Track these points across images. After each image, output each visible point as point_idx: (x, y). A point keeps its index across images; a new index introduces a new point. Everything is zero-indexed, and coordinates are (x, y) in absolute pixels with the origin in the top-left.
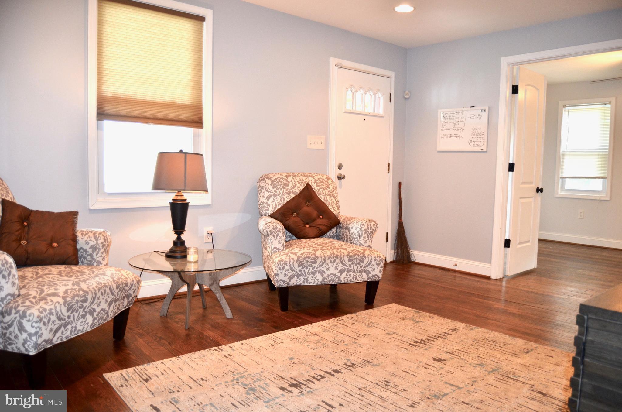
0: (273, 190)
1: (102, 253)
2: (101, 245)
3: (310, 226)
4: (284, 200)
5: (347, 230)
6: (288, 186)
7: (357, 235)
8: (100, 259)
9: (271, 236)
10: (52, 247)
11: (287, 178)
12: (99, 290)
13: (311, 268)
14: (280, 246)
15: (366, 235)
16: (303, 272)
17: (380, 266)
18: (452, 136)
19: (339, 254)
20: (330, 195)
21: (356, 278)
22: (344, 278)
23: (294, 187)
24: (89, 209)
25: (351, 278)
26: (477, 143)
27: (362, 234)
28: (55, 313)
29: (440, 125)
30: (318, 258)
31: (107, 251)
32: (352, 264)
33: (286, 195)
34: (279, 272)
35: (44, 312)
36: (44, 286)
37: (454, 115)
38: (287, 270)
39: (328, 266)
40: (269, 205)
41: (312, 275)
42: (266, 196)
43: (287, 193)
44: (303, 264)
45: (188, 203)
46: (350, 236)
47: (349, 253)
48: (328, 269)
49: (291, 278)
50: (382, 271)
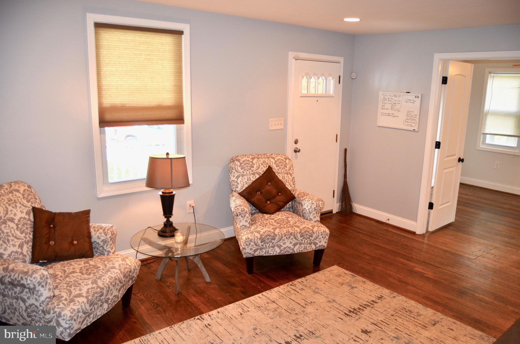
0: (241, 171)
1: (111, 245)
2: (109, 239)
3: (271, 203)
4: (250, 180)
5: (300, 205)
6: (253, 167)
7: (308, 211)
8: (109, 249)
9: (240, 217)
10: (73, 244)
11: (253, 160)
12: (111, 284)
13: (271, 243)
14: (247, 224)
15: (315, 212)
16: (264, 246)
17: (325, 239)
18: (391, 115)
19: (293, 232)
20: (287, 174)
21: (306, 249)
22: (297, 249)
23: (259, 168)
24: (97, 198)
25: (303, 249)
26: (410, 124)
27: (312, 211)
28: (81, 311)
29: (380, 104)
30: (276, 235)
31: (114, 242)
32: (303, 239)
33: (252, 176)
34: (246, 247)
35: (74, 312)
36: (71, 287)
37: (392, 97)
38: (252, 246)
39: (284, 242)
40: (239, 184)
41: (271, 249)
42: (236, 175)
43: (253, 174)
44: (265, 240)
45: (174, 195)
46: (303, 210)
47: (301, 230)
48: (284, 244)
49: (255, 251)
50: (327, 242)
